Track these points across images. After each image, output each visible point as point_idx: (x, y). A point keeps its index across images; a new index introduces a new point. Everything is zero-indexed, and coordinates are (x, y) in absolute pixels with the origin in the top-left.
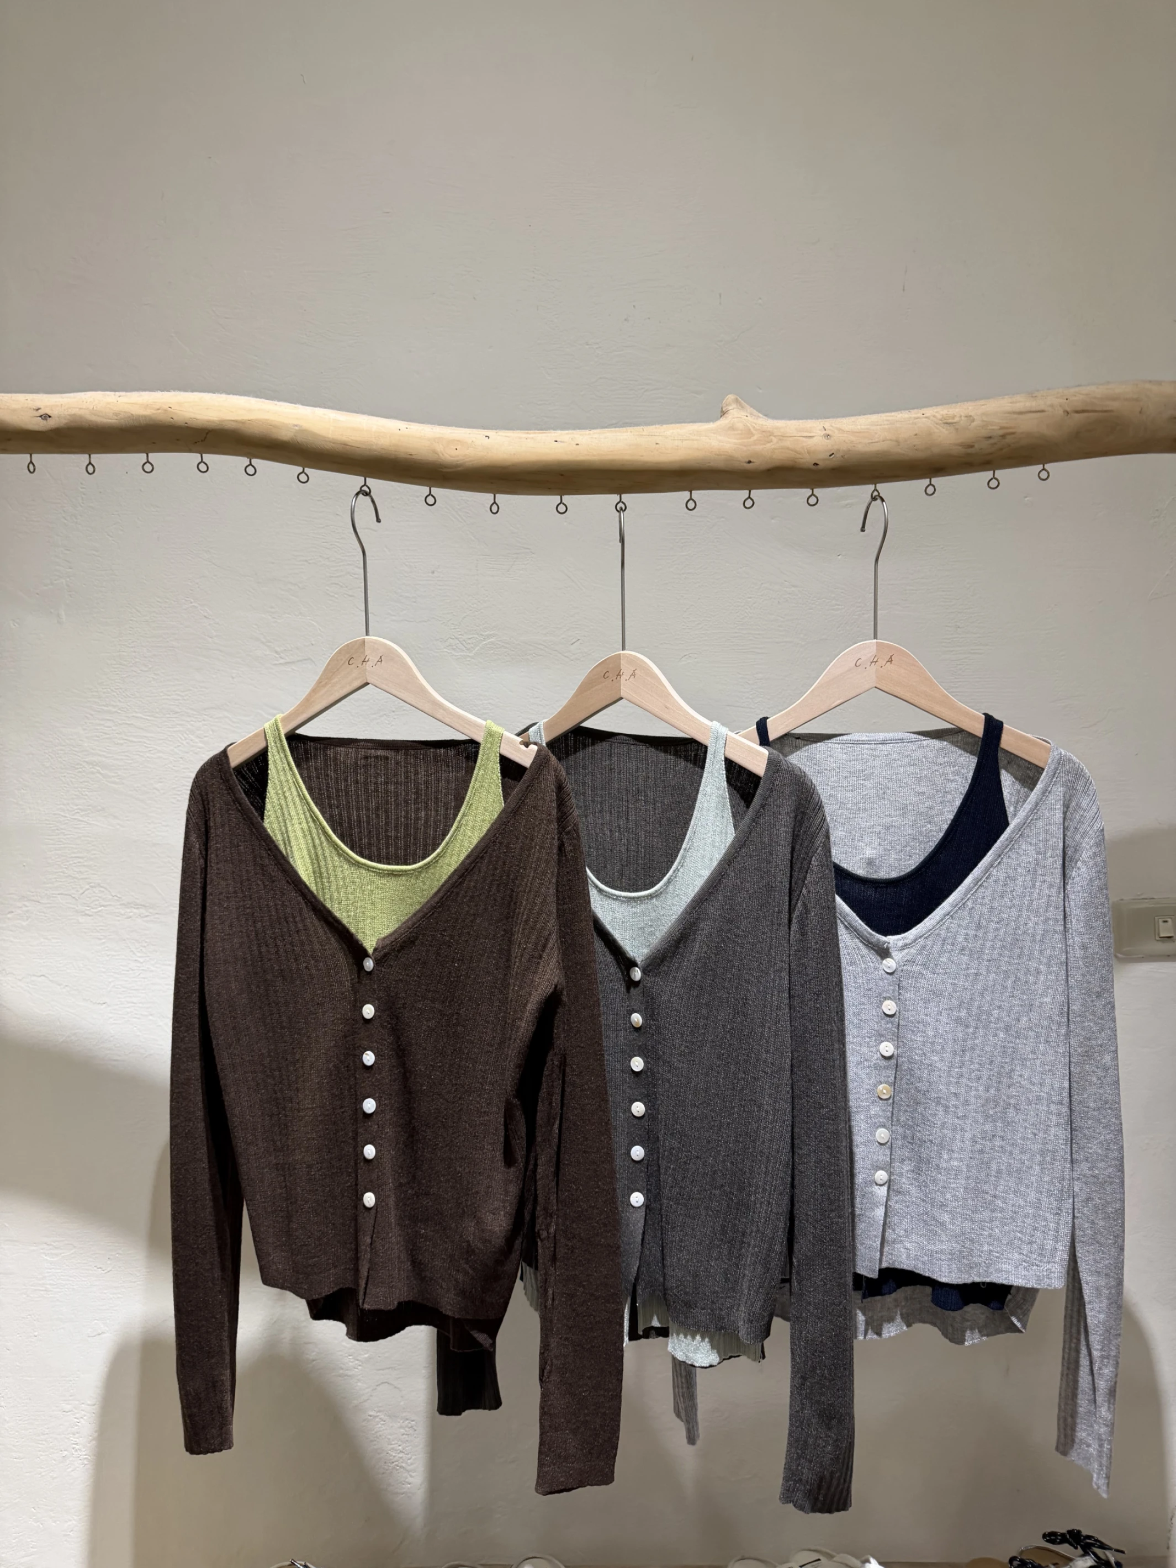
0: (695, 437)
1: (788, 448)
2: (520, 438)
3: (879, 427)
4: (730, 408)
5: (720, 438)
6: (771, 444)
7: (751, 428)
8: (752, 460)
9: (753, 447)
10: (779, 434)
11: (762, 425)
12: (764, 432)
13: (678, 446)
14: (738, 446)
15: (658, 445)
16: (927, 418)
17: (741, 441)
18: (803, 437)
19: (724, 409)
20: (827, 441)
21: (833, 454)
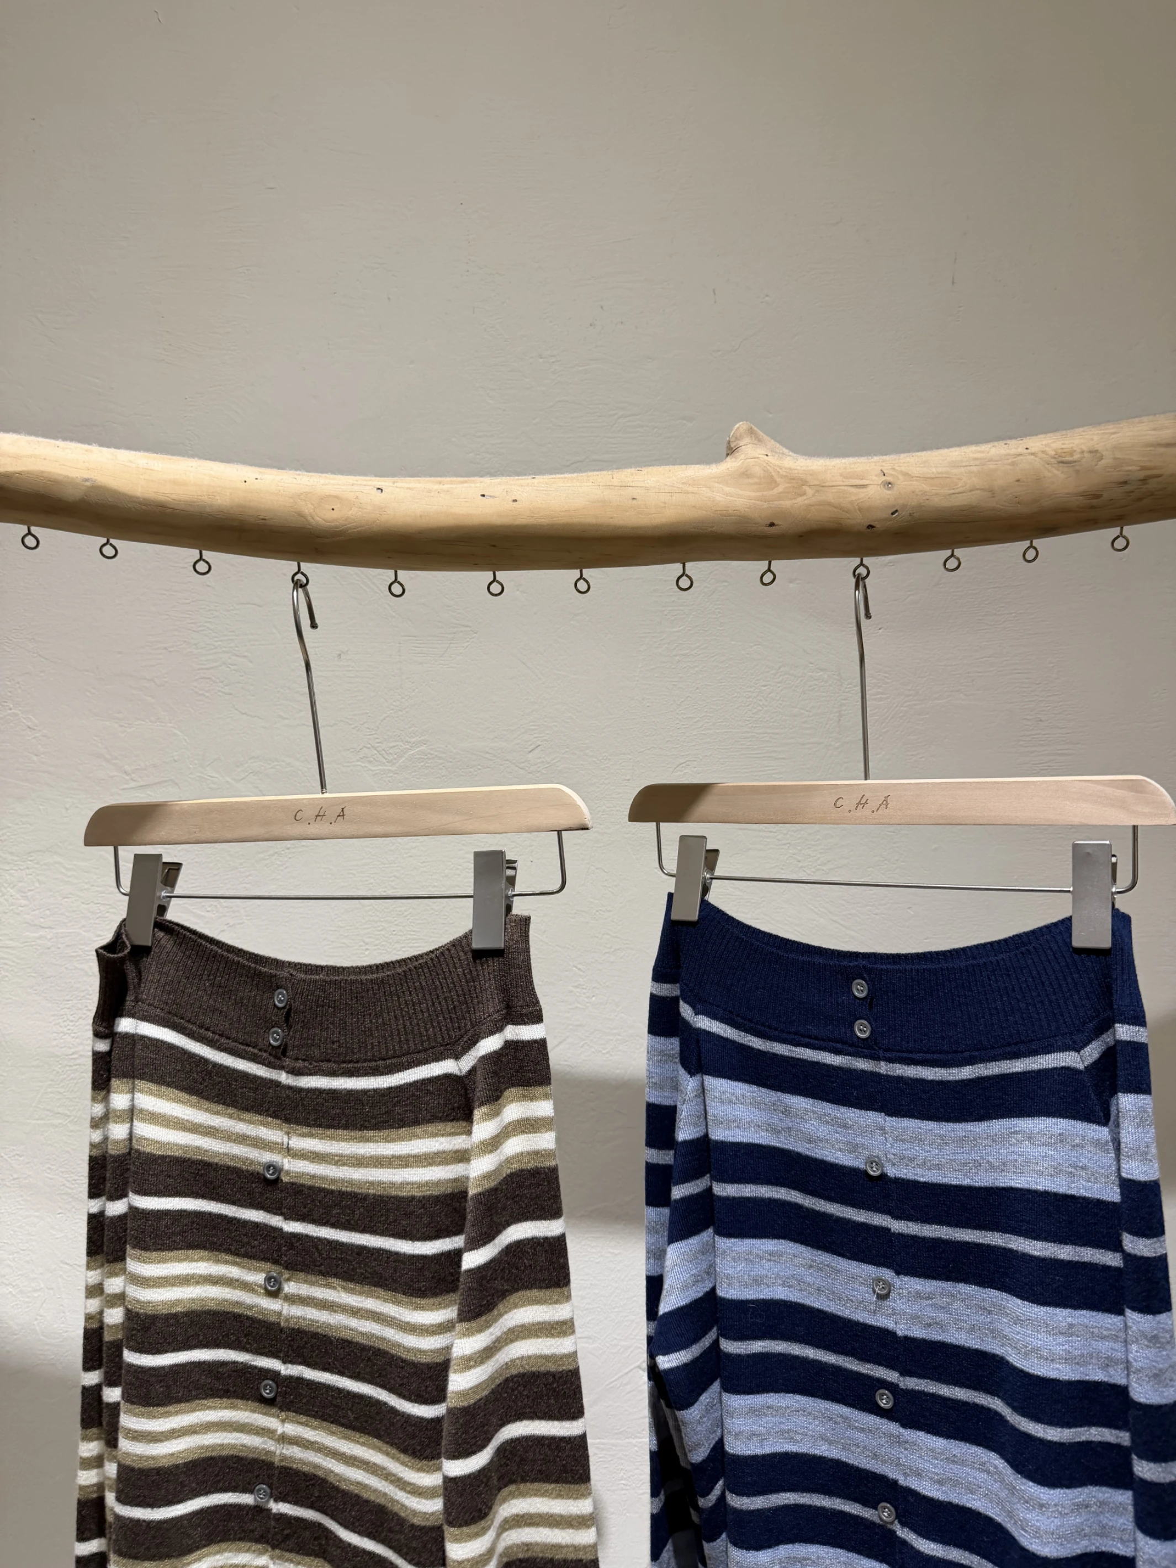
0: (690, 489)
1: (829, 504)
2: (429, 491)
3: (963, 469)
4: (741, 443)
5: (727, 489)
6: (805, 497)
7: (773, 474)
8: (776, 522)
9: (776, 502)
10: (817, 483)
11: (790, 469)
12: (793, 479)
13: (665, 503)
14: (754, 502)
15: (634, 502)
16: (1033, 454)
17: (758, 494)
18: (852, 486)
19: (732, 445)
20: (888, 492)
21: (896, 511)
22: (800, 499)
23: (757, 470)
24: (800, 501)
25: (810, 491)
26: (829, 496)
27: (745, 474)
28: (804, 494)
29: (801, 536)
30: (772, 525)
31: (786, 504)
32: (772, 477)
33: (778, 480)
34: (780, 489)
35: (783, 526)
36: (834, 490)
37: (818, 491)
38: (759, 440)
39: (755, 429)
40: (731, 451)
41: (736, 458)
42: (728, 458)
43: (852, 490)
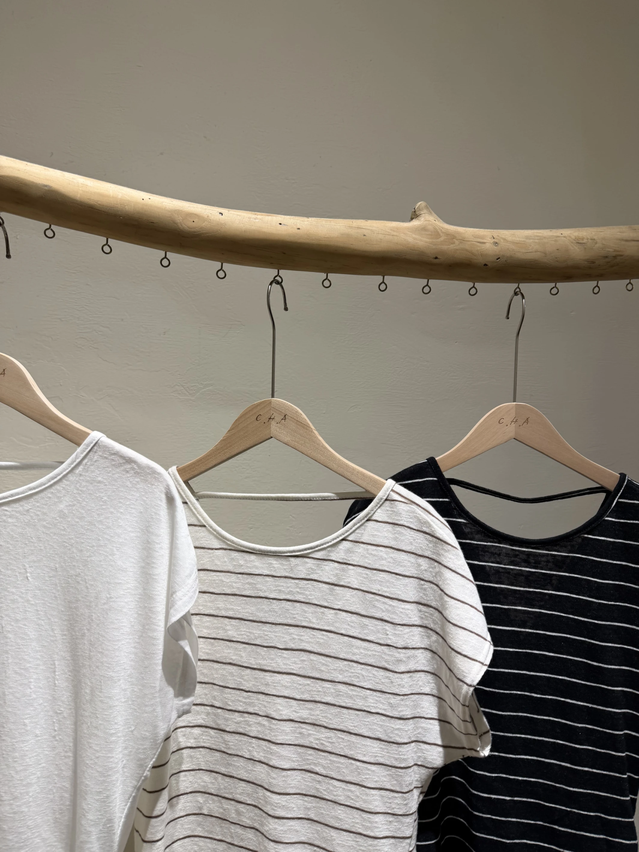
0: (395, 233)
1: (467, 250)
2: (249, 217)
3: (531, 240)
4: (422, 213)
5: (414, 236)
6: (455, 245)
8: (438, 257)
9: (439, 246)
10: (461, 238)
11: (447, 229)
12: (448, 235)
13: (381, 239)
14: (428, 244)
15: (365, 237)
16: (565, 237)
17: (431, 240)
18: (478, 242)
19: (417, 213)
20: (495, 247)
21: (499, 258)
22: (452, 246)
23: (430, 227)
25: (457, 242)
26: (467, 246)
28: (454, 243)
29: (450, 266)
30: (436, 258)
31: (445, 247)
32: (438, 232)
33: (441, 234)
34: (442, 239)
35: (442, 258)
36: (469, 243)
37: (461, 243)
38: (431, 213)
39: (428, 206)
40: (415, 216)
41: (417, 219)
42: (414, 220)
43: (478, 244)
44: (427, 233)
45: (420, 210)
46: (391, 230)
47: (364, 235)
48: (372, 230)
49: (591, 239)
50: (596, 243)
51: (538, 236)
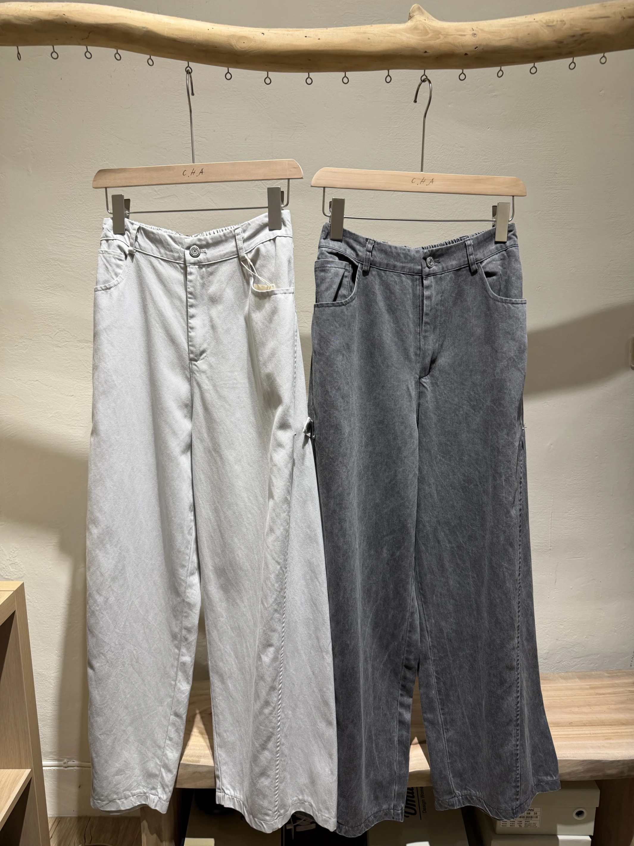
0: (392, 35)
1: (450, 43)
2: (284, 34)
4: (415, 14)
5: (408, 35)
6: (440, 40)
7: (427, 29)
8: (427, 51)
9: (428, 42)
10: (445, 33)
11: (434, 27)
12: (435, 31)
13: (382, 41)
14: (419, 41)
15: (369, 40)
16: (537, 22)
17: (421, 38)
18: (460, 35)
19: (411, 15)
20: (474, 38)
21: (477, 47)
22: (438, 40)
23: (421, 27)
24: (438, 41)
25: (442, 37)
26: (450, 39)
27: (415, 28)
28: (439, 38)
29: (437, 58)
30: (426, 52)
31: (432, 42)
32: (427, 30)
33: (429, 31)
34: (430, 35)
35: (430, 52)
36: (452, 37)
37: (445, 37)
38: (423, 13)
39: (421, 7)
40: (410, 17)
41: (412, 21)
42: (409, 21)
43: (460, 37)
44: (418, 31)
45: (413, 12)
46: (390, 32)
47: (369, 39)
48: (374, 34)
49: (561, 21)
50: (565, 24)
51: (511, 24)
